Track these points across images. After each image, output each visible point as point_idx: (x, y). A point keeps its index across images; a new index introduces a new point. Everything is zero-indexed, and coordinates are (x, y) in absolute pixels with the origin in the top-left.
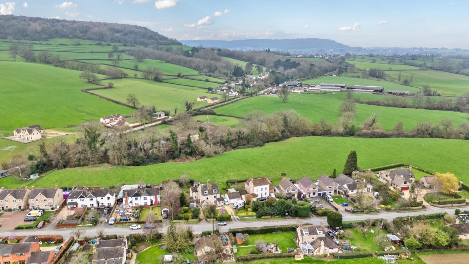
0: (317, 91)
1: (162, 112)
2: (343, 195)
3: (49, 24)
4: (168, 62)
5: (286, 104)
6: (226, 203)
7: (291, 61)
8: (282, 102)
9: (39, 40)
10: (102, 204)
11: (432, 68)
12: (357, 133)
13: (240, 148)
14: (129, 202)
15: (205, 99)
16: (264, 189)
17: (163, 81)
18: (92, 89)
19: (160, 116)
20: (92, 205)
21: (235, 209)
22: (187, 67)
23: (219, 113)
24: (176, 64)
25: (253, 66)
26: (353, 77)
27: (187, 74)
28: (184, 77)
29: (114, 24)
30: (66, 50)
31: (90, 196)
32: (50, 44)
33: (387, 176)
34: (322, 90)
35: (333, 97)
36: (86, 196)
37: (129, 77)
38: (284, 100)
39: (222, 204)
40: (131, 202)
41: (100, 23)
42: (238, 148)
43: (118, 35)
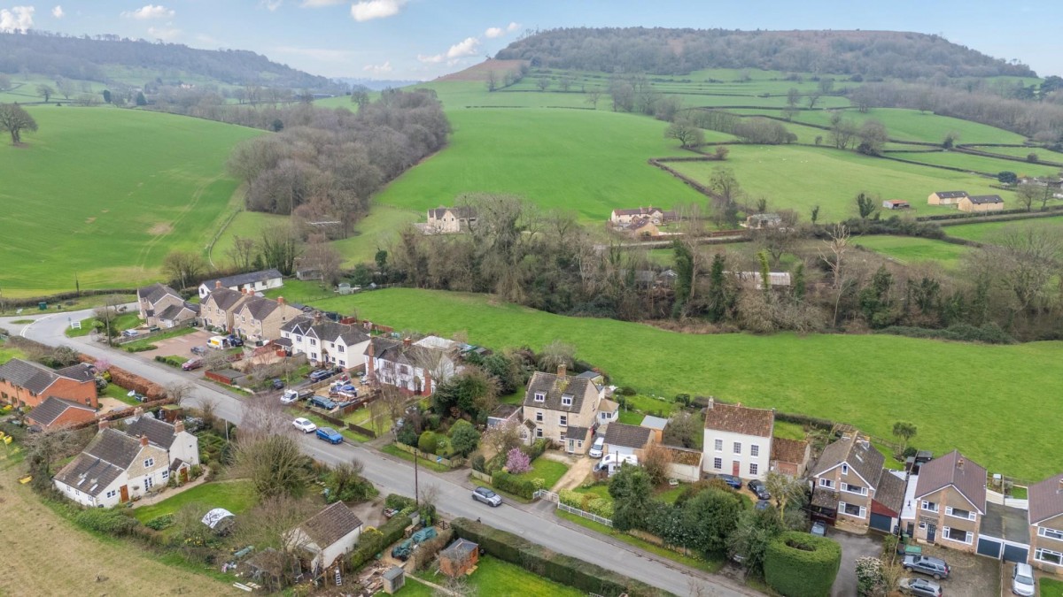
3: (703, 39)
6: (593, 452)
9: (672, 73)
14: (375, 369)
15: (959, 200)
16: (746, 449)
17: (882, 154)
18: (673, 160)
20: (315, 355)
21: (598, 475)
22: (997, 126)
23: (953, 236)
27: (976, 143)
28: (962, 149)
29: (848, 33)
30: (713, 92)
31: (312, 335)
32: (689, 81)
36: (305, 332)
37: (797, 144)
40: (378, 371)
41: (816, 33)
43: (849, 56)
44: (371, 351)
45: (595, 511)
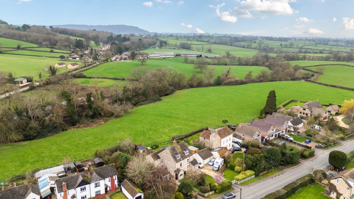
0: (157, 57)
1: (24, 79)
2: (293, 132)
5: (145, 66)
6: (201, 166)
7: (122, 37)
8: (141, 65)
12: (223, 83)
13: (142, 105)
14: (69, 197)
15: (64, 65)
16: (228, 140)
19: (22, 82)
24: (10, 38)
27: (26, 47)
33: (304, 109)
34: (161, 56)
35: (172, 61)
38: (142, 63)
39: (197, 168)
40: (74, 197)
42: (140, 105)
44: (65, 188)
45: (250, 176)
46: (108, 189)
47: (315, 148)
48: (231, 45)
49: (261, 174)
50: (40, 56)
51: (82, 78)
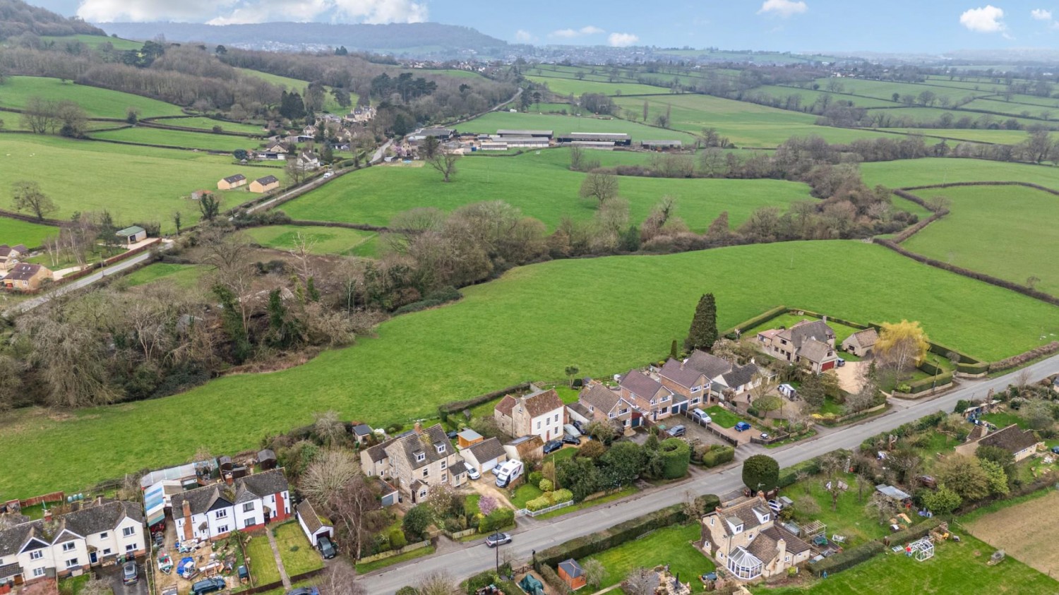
0: (499, 149)
1: (138, 229)
2: (723, 402)
4: (85, 82)
5: (454, 186)
6: (474, 475)
7: (414, 78)
8: (444, 181)
10: (107, 551)
11: (692, 90)
13: (408, 311)
14: (195, 527)
15: (242, 182)
16: (553, 419)
17: (92, 135)
19: (133, 239)
20: (74, 561)
21: (504, 487)
23: (300, 220)
24: (109, 88)
25: (325, 91)
26: (552, 113)
28: (145, 123)
31: (66, 537)
33: (784, 342)
34: (510, 146)
35: (540, 162)
36: (50, 540)
38: (446, 176)
39: (463, 479)
40: (204, 527)
42: (403, 312)
44: (187, 511)
45: (561, 501)
46: (272, 516)
47: (750, 445)
48: (739, 99)
49: (590, 497)
50: (184, 149)
51: (281, 224)
